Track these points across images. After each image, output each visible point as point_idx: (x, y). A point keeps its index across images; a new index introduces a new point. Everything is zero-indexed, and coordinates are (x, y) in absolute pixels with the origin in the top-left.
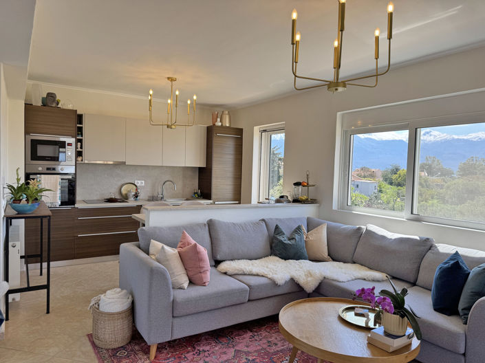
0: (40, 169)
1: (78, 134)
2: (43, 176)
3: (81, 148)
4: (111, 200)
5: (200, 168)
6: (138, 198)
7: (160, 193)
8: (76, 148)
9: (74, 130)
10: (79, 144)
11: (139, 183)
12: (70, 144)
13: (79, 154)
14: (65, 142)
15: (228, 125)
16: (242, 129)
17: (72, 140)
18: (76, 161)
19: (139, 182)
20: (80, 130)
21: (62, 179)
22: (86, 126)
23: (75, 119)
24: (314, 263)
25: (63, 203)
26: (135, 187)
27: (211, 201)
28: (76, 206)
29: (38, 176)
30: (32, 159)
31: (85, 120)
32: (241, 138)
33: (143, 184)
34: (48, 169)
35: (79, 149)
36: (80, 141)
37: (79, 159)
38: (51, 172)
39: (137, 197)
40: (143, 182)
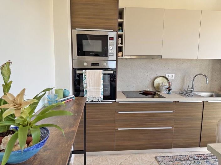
0: (85, 64)
1: (119, 29)
2: (87, 71)
3: (122, 43)
4: (145, 93)
8: (117, 43)
9: (116, 25)
10: (120, 39)
12: (112, 39)
13: (120, 49)
18: (117, 56)
19: (170, 75)
20: (121, 25)
21: (104, 74)
22: (127, 20)
25: (105, 98)
26: (166, 81)
28: (117, 100)
29: (84, 71)
30: (78, 55)
31: (126, 14)
33: (174, 78)
34: (93, 64)
35: (120, 45)
36: (120, 36)
37: (120, 54)
38: (95, 66)
39: (169, 91)
40: (174, 75)
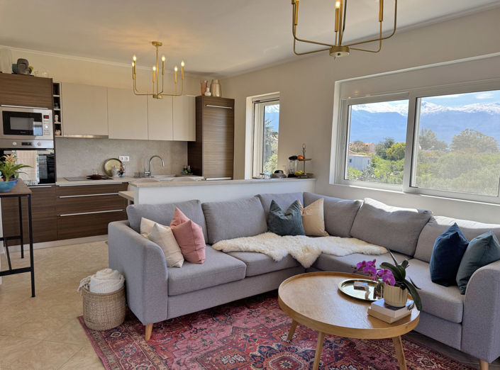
0: (15, 144)
1: (55, 106)
2: (17, 151)
3: (59, 120)
4: (93, 177)
5: (189, 143)
6: (124, 174)
7: (147, 169)
8: (54, 121)
9: (50, 101)
10: (57, 116)
11: (124, 159)
12: (46, 117)
13: (57, 127)
14: (40, 114)
15: (218, 96)
16: (233, 100)
17: (49, 112)
18: (54, 135)
19: (124, 157)
20: (57, 101)
21: (39, 155)
22: (64, 96)
23: (50, 89)
24: (311, 238)
25: (42, 181)
26: (119, 164)
27: (202, 178)
28: (57, 183)
29: (13, 151)
30: (5, 133)
31: (62, 89)
32: (233, 110)
33: (128, 160)
34: (23, 144)
35: (57, 122)
36: (57, 113)
37: (58, 133)
38: (27, 147)
39: (122, 173)
40: (128, 157)
